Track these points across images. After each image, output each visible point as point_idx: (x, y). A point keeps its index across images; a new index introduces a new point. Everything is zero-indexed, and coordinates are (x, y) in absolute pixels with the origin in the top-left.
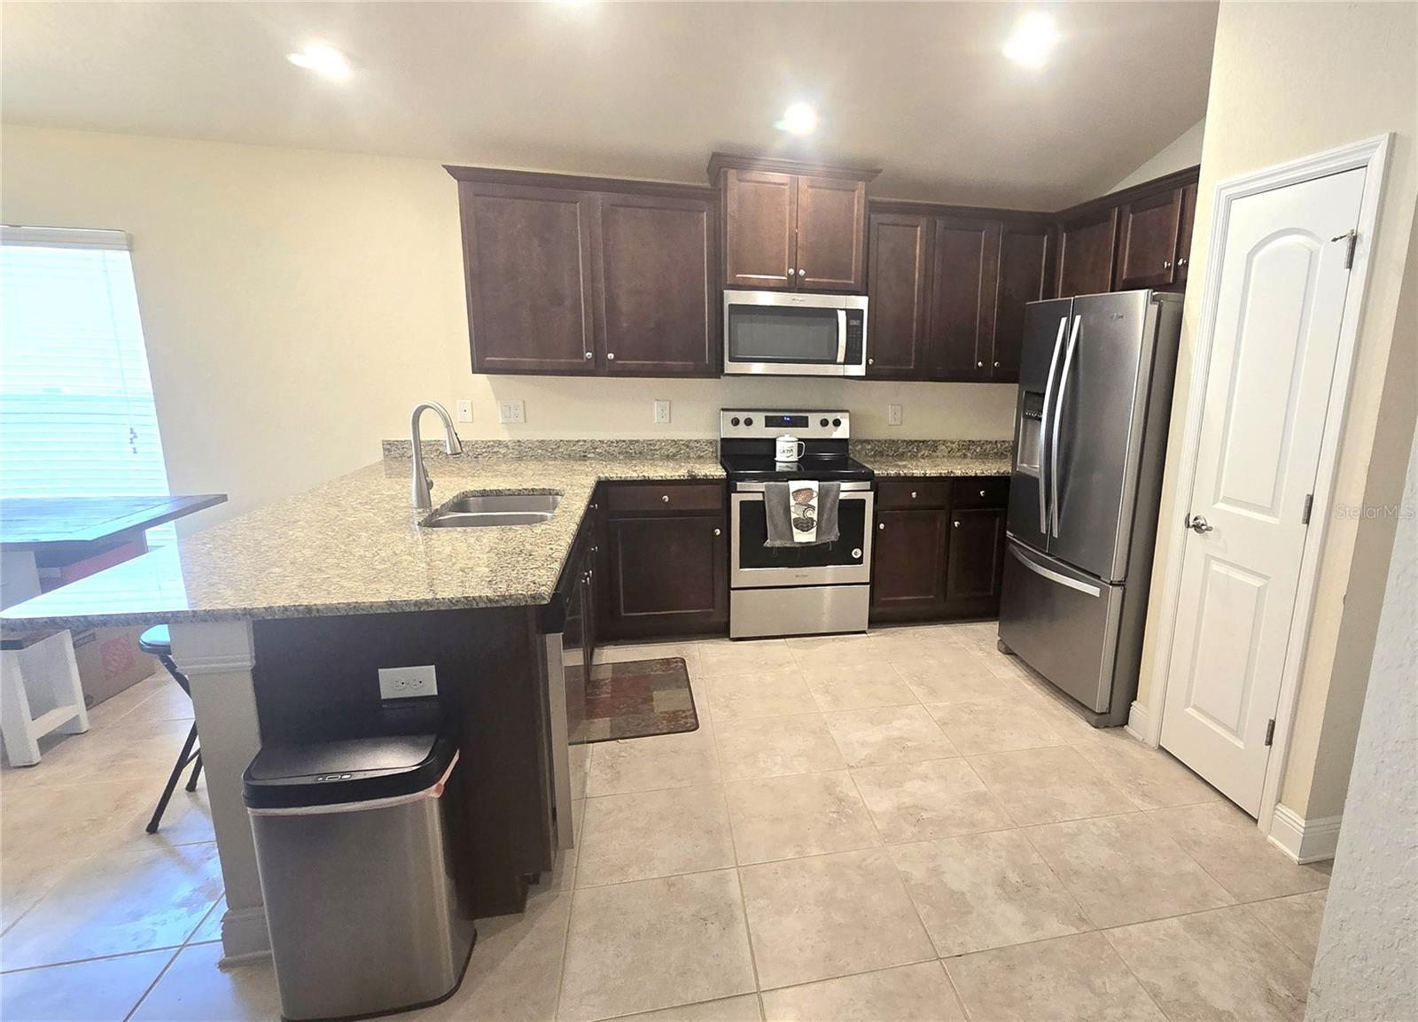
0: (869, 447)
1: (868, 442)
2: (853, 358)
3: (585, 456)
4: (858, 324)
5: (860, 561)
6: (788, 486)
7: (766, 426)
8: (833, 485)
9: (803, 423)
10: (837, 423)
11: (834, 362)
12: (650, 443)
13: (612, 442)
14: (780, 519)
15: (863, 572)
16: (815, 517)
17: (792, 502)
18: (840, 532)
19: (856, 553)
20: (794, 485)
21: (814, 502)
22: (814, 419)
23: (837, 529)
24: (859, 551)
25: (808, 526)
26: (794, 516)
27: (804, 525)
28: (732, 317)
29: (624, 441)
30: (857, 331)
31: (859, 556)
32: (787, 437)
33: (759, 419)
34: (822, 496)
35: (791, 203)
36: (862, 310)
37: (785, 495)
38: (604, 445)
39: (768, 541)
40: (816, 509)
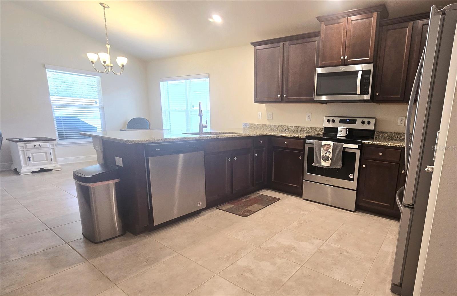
0: (386, 135)
1: (386, 133)
2: (364, 91)
3: (285, 131)
4: (368, 76)
5: (352, 180)
6: (322, 142)
7: (340, 123)
8: (340, 144)
9: (354, 122)
10: (369, 123)
11: (356, 94)
12: (304, 128)
13: (293, 127)
14: (318, 155)
15: (353, 185)
16: (330, 156)
17: (322, 149)
18: (342, 165)
19: (351, 176)
20: (324, 142)
21: (331, 150)
22: (359, 121)
23: (341, 164)
24: (352, 175)
25: (326, 160)
26: (322, 155)
27: (326, 159)
28: (318, 78)
29: (296, 127)
30: (367, 80)
31: (352, 177)
32: (342, 127)
33: (337, 120)
34: (334, 148)
35: (344, 29)
36: (370, 70)
37: (320, 145)
38: (291, 128)
39: (314, 163)
40: (331, 153)
